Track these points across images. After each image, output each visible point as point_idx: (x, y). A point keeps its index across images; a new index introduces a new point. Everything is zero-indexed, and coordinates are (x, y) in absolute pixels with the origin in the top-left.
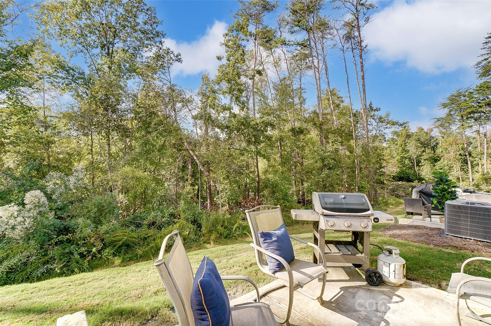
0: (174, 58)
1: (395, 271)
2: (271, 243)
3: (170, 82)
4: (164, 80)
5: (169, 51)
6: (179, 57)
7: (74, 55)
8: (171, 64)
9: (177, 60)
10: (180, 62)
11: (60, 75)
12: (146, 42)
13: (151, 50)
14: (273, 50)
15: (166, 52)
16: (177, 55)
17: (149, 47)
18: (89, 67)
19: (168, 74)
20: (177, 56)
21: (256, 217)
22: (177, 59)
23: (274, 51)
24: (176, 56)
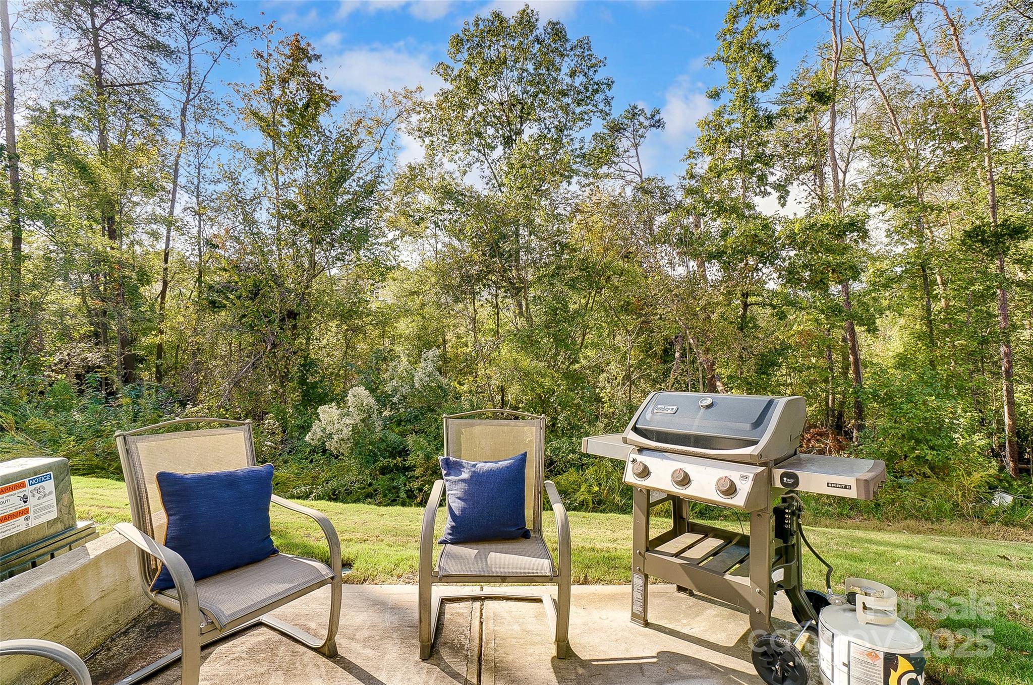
0: (647, 123)
1: (848, 665)
2: (455, 482)
3: (641, 176)
4: (629, 173)
5: (636, 111)
6: (657, 118)
7: (467, 169)
8: (641, 136)
9: (654, 126)
10: (660, 128)
11: (446, 207)
12: (578, 110)
13: (589, 122)
14: (914, 13)
15: (630, 115)
16: (651, 115)
17: (586, 117)
18: (487, 184)
19: (636, 159)
20: (653, 116)
21: (463, 430)
22: (653, 122)
23: (919, 13)
24: (649, 116)
